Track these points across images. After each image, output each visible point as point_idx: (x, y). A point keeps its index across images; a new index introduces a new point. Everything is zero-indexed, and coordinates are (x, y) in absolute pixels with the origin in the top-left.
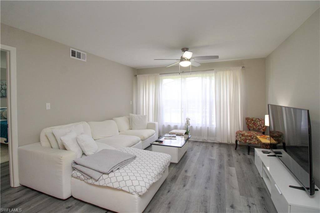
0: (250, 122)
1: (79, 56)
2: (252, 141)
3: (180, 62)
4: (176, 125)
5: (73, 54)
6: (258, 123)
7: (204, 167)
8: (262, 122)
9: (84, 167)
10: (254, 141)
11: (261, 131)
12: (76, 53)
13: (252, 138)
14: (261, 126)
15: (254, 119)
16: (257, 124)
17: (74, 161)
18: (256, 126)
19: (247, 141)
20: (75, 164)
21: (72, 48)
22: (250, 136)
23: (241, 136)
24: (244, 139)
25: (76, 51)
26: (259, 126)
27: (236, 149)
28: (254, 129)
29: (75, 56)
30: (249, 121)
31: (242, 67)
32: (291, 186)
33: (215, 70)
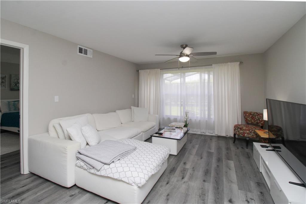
0: (249, 116)
1: (86, 52)
2: (250, 135)
3: (179, 58)
4: (176, 118)
5: (81, 50)
6: (256, 117)
7: (202, 160)
8: (260, 117)
9: (88, 157)
10: (253, 135)
11: (260, 125)
12: (83, 49)
13: (251, 132)
14: (260, 120)
15: (252, 113)
16: (256, 118)
17: (78, 151)
18: (254, 120)
19: (246, 135)
20: (79, 154)
21: (79, 45)
22: (248, 130)
23: (239, 130)
24: (242, 132)
25: (83, 48)
26: (257, 120)
27: (234, 142)
28: (252, 123)
29: (82, 53)
30: (247, 114)
31: (240, 62)
32: (290, 182)
33: (213, 65)
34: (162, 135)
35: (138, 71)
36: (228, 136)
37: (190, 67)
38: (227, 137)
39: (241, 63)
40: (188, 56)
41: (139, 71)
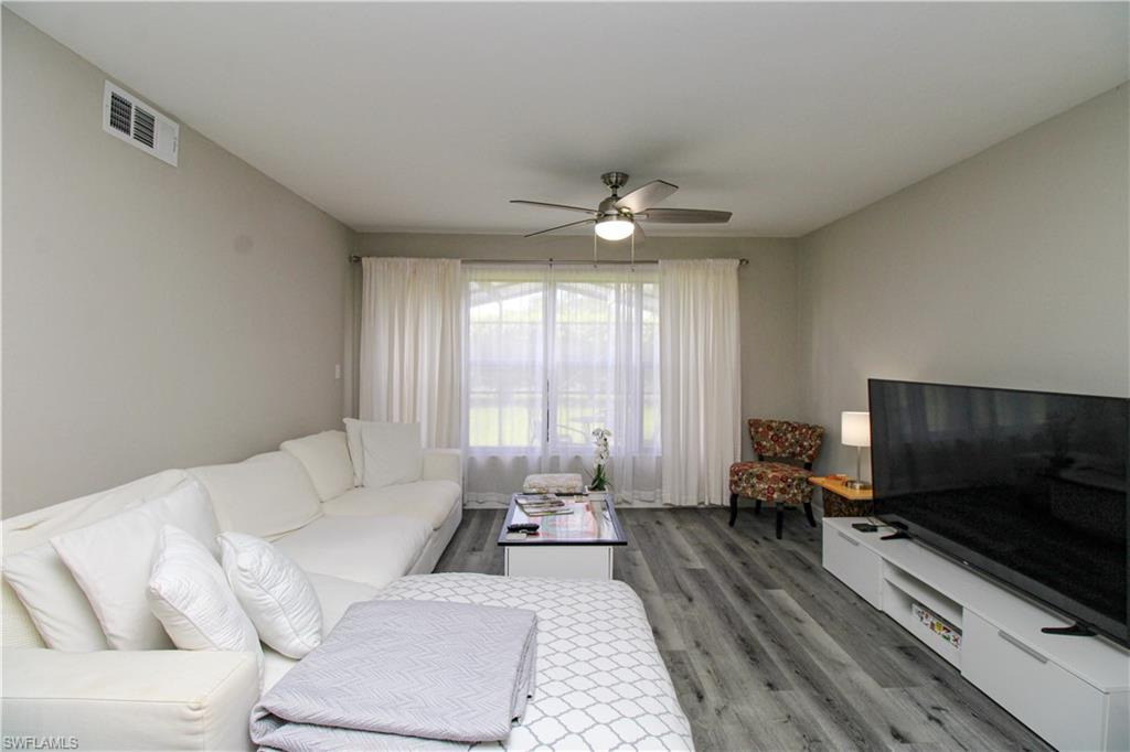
0: (765, 435)
1: (146, 133)
2: (788, 494)
3: (597, 222)
4: (521, 455)
5: (120, 114)
6: (789, 436)
8: (800, 434)
10: (794, 495)
11: (803, 461)
12: (133, 111)
13: (789, 486)
14: (802, 446)
15: (774, 424)
16: (787, 440)
17: (264, 709)
18: (782, 445)
19: (775, 496)
21: (114, 81)
22: (783, 480)
23: (755, 480)
24: (764, 489)
25: (135, 102)
26: (791, 445)
27: (732, 524)
28: (776, 454)
29: (128, 132)
30: (760, 430)
31: (741, 261)
32: (1046, 630)
33: (660, 261)
34: (536, 534)
35: (358, 260)
36: (703, 503)
37: (636, 262)
38: (702, 506)
39: (744, 262)
40: (630, 217)
41: (364, 260)
